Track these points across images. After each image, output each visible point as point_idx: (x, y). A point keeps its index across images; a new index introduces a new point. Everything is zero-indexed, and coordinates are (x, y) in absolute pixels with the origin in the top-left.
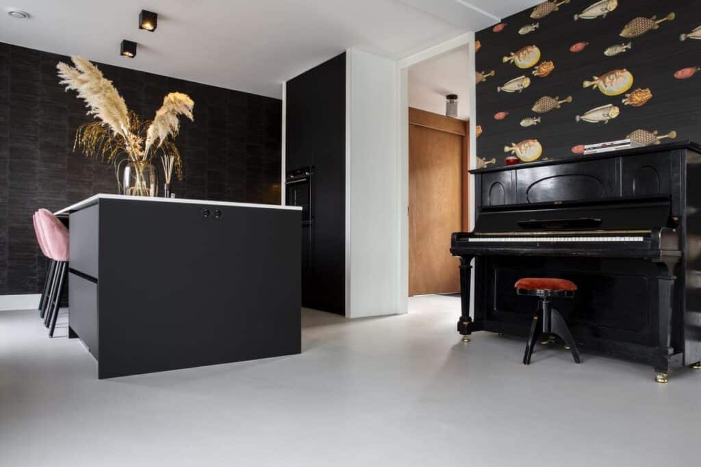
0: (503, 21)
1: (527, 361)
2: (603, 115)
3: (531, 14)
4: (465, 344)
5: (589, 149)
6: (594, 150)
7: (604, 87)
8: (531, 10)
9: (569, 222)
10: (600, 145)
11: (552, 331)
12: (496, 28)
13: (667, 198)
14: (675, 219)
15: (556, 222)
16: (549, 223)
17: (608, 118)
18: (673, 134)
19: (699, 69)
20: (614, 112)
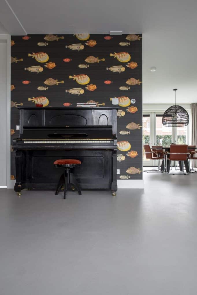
0: (29, 35)
1: (65, 198)
2: (78, 92)
3: (44, 37)
4: (19, 196)
5: (79, 105)
6: (81, 106)
7: (78, 80)
8: (45, 36)
9: (74, 135)
10: (83, 104)
11: (71, 182)
12: (24, 37)
13: (111, 127)
14: (114, 135)
15: (67, 135)
16: (64, 135)
17: (80, 93)
18: (104, 104)
19: (112, 82)
20: (82, 92)
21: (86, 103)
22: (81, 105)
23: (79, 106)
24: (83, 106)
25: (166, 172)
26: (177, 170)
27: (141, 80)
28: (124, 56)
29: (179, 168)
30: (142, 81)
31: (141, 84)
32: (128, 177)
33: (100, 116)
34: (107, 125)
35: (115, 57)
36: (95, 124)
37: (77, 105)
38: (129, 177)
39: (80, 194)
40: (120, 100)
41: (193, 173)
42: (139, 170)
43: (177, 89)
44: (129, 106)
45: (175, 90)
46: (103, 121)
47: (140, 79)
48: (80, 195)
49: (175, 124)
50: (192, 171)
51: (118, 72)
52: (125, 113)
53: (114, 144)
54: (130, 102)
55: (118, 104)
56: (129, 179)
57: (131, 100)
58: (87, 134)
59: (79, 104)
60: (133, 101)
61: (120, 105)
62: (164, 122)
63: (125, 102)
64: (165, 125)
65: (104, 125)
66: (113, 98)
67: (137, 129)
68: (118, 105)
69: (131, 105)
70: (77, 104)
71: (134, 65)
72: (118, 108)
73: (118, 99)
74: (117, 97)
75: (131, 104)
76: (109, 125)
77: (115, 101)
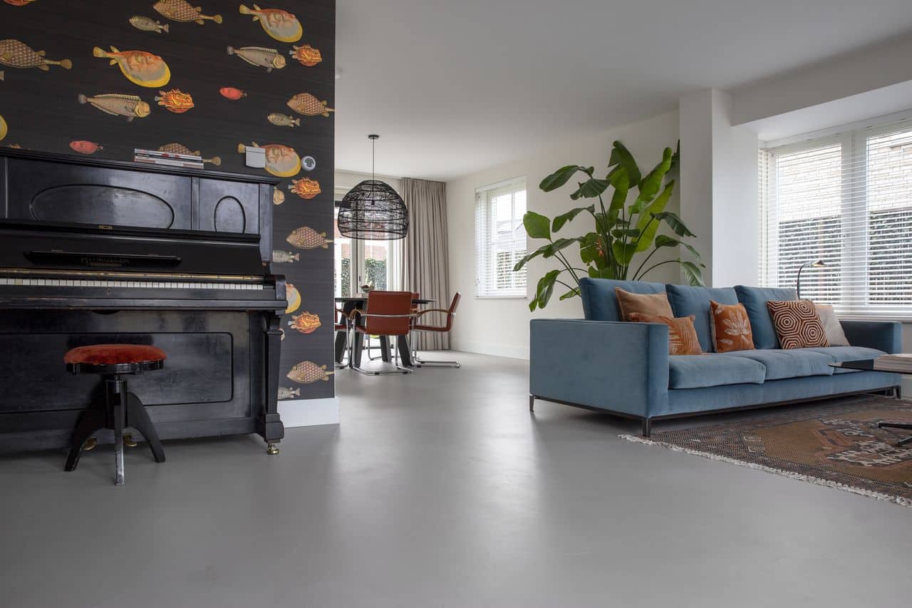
2: (125, 108)
5: (143, 155)
6: (151, 159)
7: (127, 68)
9: (130, 258)
13: (256, 239)
14: (264, 264)
15: (107, 258)
16: (95, 258)
17: (133, 114)
18: (217, 161)
19: (246, 95)
20: (143, 110)
21: (156, 149)
22: (151, 156)
23: (144, 158)
24: (158, 161)
25: (352, 368)
26: (372, 359)
27: (331, 104)
28: (282, 22)
29: (378, 353)
30: (333, 107)
31: (332, 114)
32: (293, 392)
33: (219, 202)
34: (240, 231)
35: (256, 19)
36: (205, 227)
37: (137, 154)
38: (297, 392)
39: (159, 458)
40: (271, 152)
41: (419, 366)
42: (326, 370)
43: (377, 136)
44: (298, 177)
45: (373, 137)
46: (228, 218)
47: (328, 102)
48: (161, 464)
49: (358, 232)
50: (416, 363)
51: (262, 68)
52: (285, 197)
53: (278, 296)
54: (301, 164)
55: (264, 166)
56: (296, 398)
57: (301, 158)
58: (179, 259)
59: (143, 151)
60: (310, 164)
61: (268, 170)
62: (341, 225)
63: (285, 162)
64: (344, 234)
65: (231, 230)
66: (248, 145)
67: (320, 249)
68: (263, 169)
69: (303, 174)
70: (136, 151)
71: (310, 56)
72: (263, 178)
73: (263, 150)
74: (260, 146)
75: (302, 169)
76: (246, 232)
77: (256, 156)
